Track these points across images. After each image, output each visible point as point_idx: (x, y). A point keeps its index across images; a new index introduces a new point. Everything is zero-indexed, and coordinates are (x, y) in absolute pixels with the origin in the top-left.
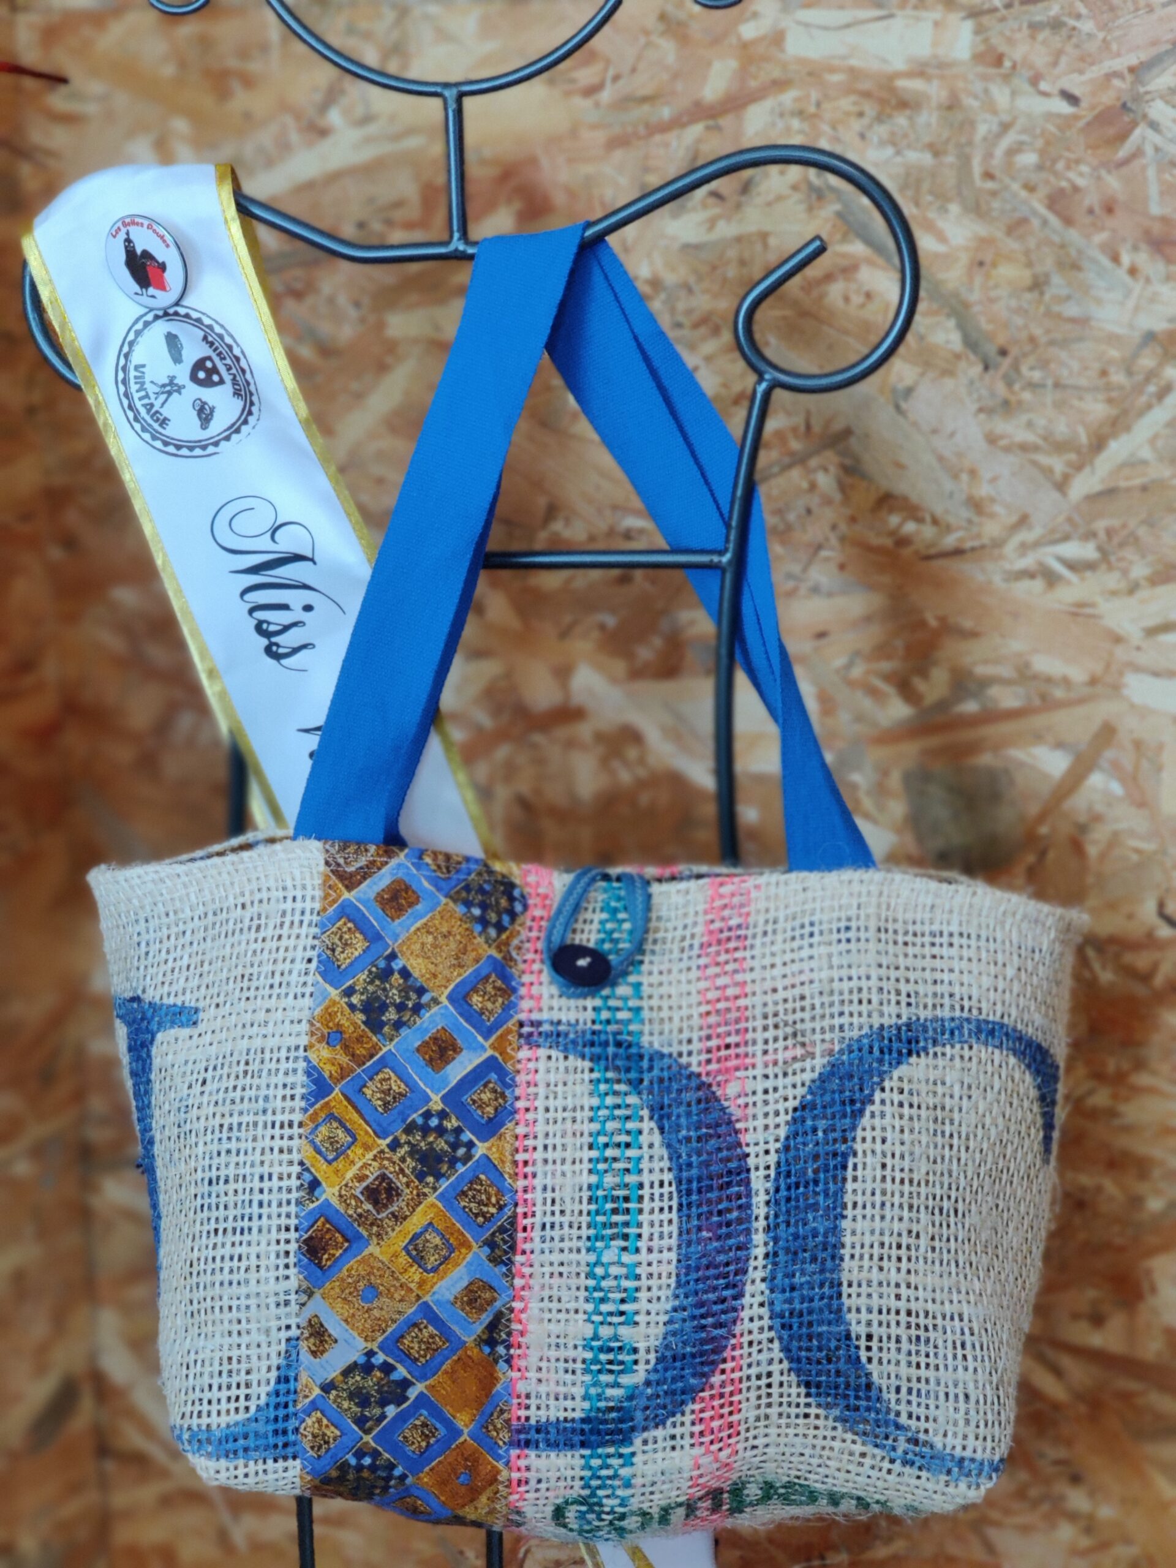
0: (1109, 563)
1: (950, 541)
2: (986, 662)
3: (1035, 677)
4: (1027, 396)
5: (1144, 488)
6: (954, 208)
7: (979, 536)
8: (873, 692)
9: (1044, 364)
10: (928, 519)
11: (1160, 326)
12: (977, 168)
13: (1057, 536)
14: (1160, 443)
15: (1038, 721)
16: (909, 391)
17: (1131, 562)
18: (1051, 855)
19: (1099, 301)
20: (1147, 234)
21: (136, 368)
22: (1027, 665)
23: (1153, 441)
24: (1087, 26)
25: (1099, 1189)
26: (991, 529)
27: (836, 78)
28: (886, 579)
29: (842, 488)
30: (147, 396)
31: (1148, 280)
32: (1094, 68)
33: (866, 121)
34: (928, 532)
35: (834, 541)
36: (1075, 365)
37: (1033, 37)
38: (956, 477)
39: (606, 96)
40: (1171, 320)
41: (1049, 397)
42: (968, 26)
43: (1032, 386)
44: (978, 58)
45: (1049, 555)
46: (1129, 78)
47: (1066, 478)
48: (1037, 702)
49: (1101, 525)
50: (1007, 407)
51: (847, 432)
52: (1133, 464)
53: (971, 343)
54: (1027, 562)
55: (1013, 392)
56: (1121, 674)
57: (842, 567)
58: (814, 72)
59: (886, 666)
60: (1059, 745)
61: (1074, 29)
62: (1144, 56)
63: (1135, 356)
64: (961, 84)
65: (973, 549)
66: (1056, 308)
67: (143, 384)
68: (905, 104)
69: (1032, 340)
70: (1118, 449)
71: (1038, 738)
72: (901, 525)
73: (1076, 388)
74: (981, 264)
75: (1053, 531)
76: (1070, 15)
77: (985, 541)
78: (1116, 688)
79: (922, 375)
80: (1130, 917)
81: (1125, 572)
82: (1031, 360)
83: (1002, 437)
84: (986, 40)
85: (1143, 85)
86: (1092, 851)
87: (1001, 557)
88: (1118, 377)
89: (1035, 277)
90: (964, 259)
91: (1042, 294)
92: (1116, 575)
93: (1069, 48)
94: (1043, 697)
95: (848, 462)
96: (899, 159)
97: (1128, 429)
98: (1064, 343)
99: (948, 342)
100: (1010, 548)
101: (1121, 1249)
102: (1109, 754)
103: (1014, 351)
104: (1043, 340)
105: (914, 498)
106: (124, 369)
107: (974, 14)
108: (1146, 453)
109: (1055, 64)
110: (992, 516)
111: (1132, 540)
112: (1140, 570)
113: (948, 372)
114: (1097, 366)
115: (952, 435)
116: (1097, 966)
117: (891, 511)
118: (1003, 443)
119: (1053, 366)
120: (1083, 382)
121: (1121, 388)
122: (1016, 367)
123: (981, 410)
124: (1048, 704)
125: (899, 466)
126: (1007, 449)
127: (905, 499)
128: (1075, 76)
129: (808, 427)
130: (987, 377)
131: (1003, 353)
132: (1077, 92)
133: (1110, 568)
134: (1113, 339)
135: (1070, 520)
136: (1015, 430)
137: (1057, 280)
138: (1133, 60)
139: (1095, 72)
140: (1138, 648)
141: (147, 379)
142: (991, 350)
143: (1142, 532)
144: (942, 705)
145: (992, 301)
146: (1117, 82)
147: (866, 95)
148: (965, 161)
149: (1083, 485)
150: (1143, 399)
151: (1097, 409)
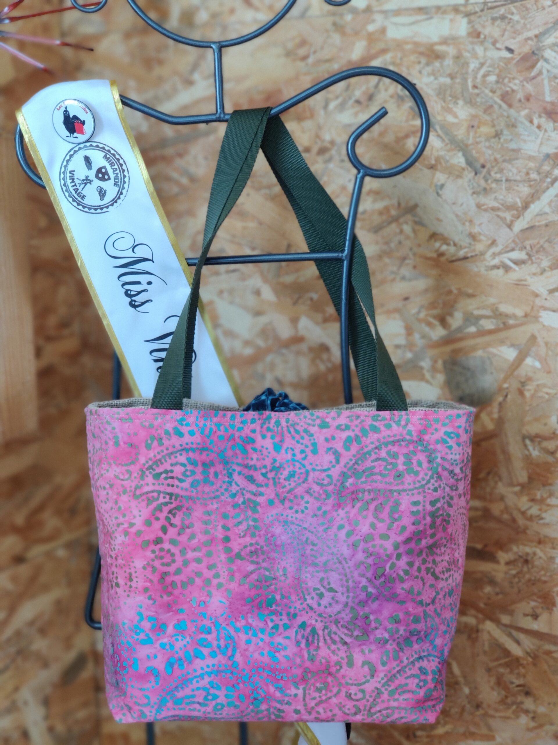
0: (532, 260)
1: (462, 253)
2: (478, 308)
3: (501, 314)
4: (494, 185)
5: (547, 225)
6: (461, 102)
7: (474, 250)
8: (429, 324)
9: (501, 171)
10: (452, 244)
11: (552, 151)
12: (470, 84)
13: (508, 249)
14: (553, 204)
15: (502, 335)
16: (442, 186)
17: (542, 260)
18: (509, 397)
19: (525, 141)
20: (545, 109)
21: (71, 172)
22: (497, 309)
23: (550, 204)
24: (516, 18)
25: (535, 554)
26: (480, 247)
27: (408, 47)
28: (434, 272)
29: (414, 231)
30: (75, 185)
31: (546, 131)
32: (520, 36)
33: (422, 65)
34: (452, 249)
35: (411, 256)
36: (515, 171)
37: (493, 24)
38: (464, 224)
39: (311, 60)
40: (556, 148)
41: (504, 185)
42: (465, 21)
43: (497, 181)
44: (470, 34)
45: (505, 258)
46: (535, 40)
47: (512, 222)
48: (502, 326)
49: (527, 243)
50: (486, 191)
51: (416, 206)
52: (541, 214)
53: (470, 163)
54: (496, 261)
55: (488, 184)
56: (538, 311)
57: (415, 267)
58: (399, 45)
59: (435, 312)
60: (512, 345)
61: (511, 19)
62: (541, 30)
63: (541, 165)
64: (462, 47)
65: (472, 257)
66: (506, 145)
67: (74, 179)
68: (439, 56)
69: (496, 160)
70: (535, 208)
71: (502, 342)
72: (440, 247)
73: (515, 181)
74: (473, 127)
75: (507, 247)
76: (509, 13)
77: (477, 252)
78: (536, 318)
79: (448, 178)
80: (545, 424)
81: (539, 264)
82: (496, 169)
83: (484, 205)
84: (473, 27)
85: (542, 43)
86: (528, 394)
87: (484, 260)
88: (534, 176)
89: (496, 131)
90: (465, 125)
91: (500, 139)
92: (535, 265)
93: (509, 28)
94: (504, 323)
95: (417, 219)
96: (436, 82)
97: (539, 198)
98: (510, 161)
99: (459, 163)
100: (488, 255)
101: (545, 582)
102: (534, 349)
103: (488, 165)
104: (501, 160)
105: (446, 234)
106: (64, 173)
107: (468, 15)
108: (547, 209)
109: (503, 35)
110: (480, 241)
111: (541, 249)
112: (545, 263)
113: (459, 176)
114: (524, 171)
115: (462, 205)
116: (531, 448)
117: (435, 241)
118: (483, 207)
119: (505, 171)
120: (518, 178)
121: (535, 180)
122: (489, 173)
123: (474, 193)
124: (506, 327)
125: (439, 220)
126: (486, 210)
127: (442, 235)
128: (513, 41)
129: (399, 204)
130: (476, 178)
131: (483, 166)
132: (512, 47)
133: (533, 263)
134: (531, 158)
135: (514, 241)
136: (489, 201)
137: (505, 132)
138: (536, 32)
139: (520, 38)
140: (546, 299)
141: (75, 177)
142: (478, 166)
143: (546, 245)
144: (460, 329)
145: (478, 143)
146: (530, 42)
147: (422, 54)
148: (465, 80)
149: (520, 225)
150: (545, 184)
151: (525, 190)
